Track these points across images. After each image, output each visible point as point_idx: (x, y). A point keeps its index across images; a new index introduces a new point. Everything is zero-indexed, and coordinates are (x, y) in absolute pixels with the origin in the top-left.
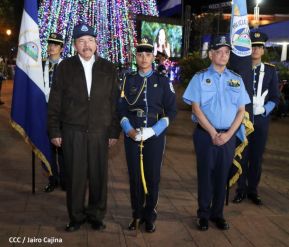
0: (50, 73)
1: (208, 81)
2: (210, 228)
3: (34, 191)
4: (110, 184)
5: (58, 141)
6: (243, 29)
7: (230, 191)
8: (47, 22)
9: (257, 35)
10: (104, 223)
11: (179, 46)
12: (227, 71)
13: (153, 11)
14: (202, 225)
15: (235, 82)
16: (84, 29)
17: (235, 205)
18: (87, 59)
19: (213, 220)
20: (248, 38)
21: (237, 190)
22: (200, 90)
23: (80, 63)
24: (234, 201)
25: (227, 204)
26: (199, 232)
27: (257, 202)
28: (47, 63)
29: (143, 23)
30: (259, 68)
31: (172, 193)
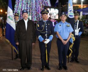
1: (60, 25)
2: (62, 69)
4: (33, 57)
5: (18, 44)
7: (69, 59)
8: (17, 9)
10: (31, 68)
12: (66, 22)
13: (49, 5)
14: (60, 68)
15: (68, 25)
18: (26, 20)
19: (63, 67)
20: (73, 13)
21: (72, 58)
22: (58, 28)
23: (24, 21)
24: (71, 62)
25: (68, 62)
26: (59, 70)
27: (77, 62)
31: (52, 59)
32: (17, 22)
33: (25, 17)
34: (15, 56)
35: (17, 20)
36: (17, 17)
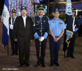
0: (12, 21)
3: (8, 55)
4: (30, 53)
6: (70, 7)
9: (73, 9)
11: (46, 12)
16: (24, 8)
17: (67, 58)
18: (24, 16)
22: (51, 25)
28: (11, 18)
29: (36, 5)
30: (73, 18)
32: (13, 18)
33: (23, 14)
34: (12, 52)
35: (14, 16)
36: (14, 14)
